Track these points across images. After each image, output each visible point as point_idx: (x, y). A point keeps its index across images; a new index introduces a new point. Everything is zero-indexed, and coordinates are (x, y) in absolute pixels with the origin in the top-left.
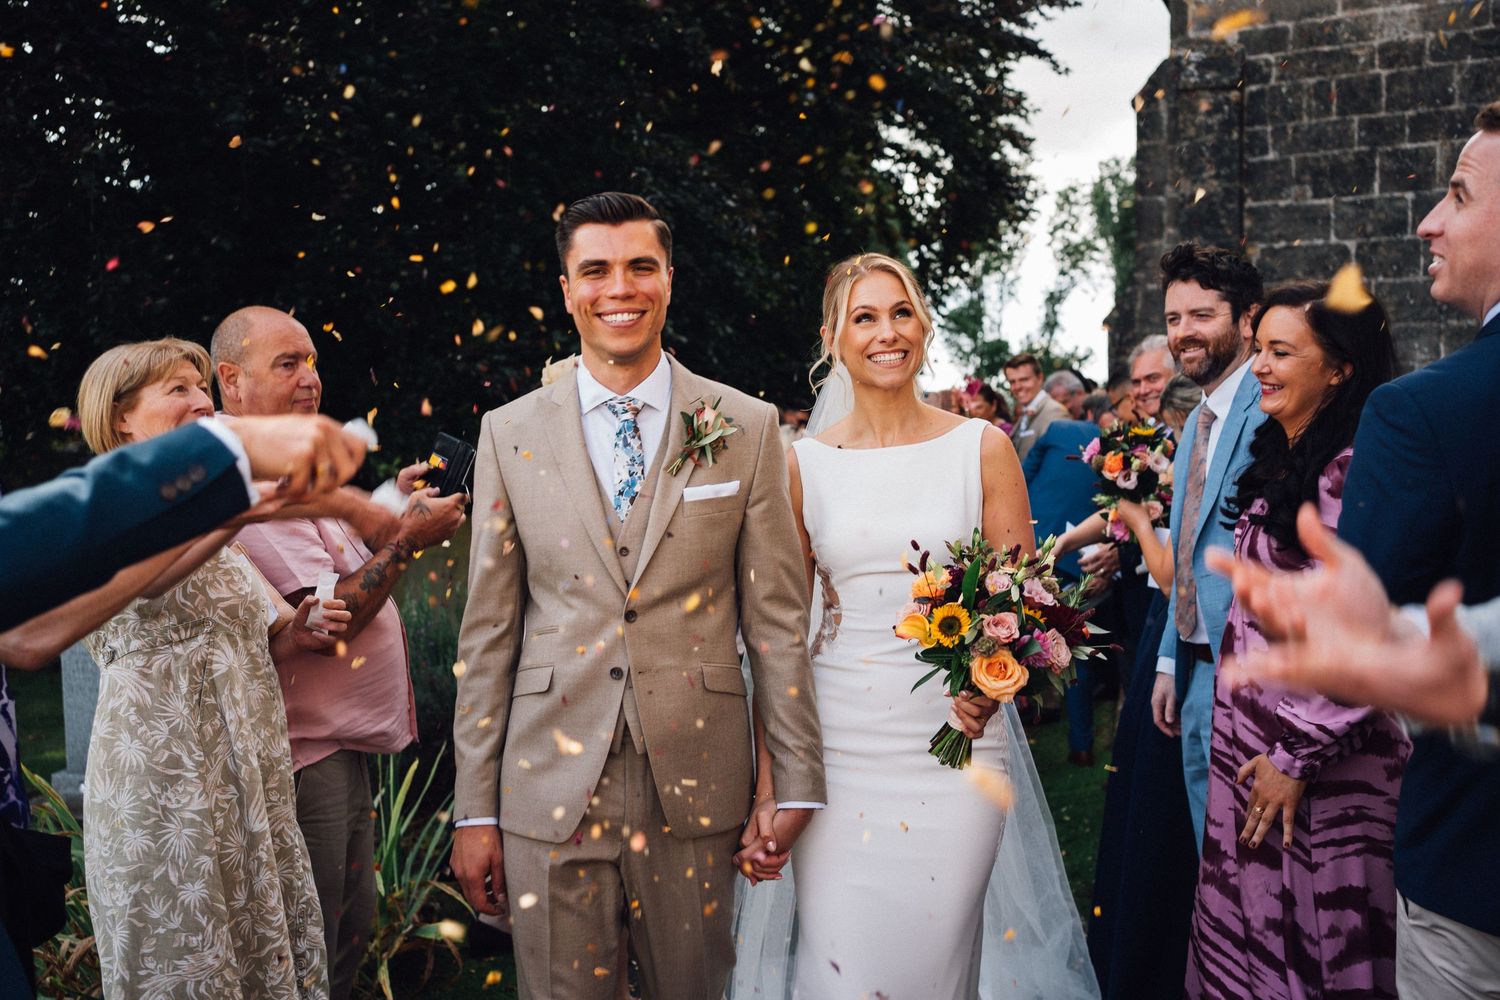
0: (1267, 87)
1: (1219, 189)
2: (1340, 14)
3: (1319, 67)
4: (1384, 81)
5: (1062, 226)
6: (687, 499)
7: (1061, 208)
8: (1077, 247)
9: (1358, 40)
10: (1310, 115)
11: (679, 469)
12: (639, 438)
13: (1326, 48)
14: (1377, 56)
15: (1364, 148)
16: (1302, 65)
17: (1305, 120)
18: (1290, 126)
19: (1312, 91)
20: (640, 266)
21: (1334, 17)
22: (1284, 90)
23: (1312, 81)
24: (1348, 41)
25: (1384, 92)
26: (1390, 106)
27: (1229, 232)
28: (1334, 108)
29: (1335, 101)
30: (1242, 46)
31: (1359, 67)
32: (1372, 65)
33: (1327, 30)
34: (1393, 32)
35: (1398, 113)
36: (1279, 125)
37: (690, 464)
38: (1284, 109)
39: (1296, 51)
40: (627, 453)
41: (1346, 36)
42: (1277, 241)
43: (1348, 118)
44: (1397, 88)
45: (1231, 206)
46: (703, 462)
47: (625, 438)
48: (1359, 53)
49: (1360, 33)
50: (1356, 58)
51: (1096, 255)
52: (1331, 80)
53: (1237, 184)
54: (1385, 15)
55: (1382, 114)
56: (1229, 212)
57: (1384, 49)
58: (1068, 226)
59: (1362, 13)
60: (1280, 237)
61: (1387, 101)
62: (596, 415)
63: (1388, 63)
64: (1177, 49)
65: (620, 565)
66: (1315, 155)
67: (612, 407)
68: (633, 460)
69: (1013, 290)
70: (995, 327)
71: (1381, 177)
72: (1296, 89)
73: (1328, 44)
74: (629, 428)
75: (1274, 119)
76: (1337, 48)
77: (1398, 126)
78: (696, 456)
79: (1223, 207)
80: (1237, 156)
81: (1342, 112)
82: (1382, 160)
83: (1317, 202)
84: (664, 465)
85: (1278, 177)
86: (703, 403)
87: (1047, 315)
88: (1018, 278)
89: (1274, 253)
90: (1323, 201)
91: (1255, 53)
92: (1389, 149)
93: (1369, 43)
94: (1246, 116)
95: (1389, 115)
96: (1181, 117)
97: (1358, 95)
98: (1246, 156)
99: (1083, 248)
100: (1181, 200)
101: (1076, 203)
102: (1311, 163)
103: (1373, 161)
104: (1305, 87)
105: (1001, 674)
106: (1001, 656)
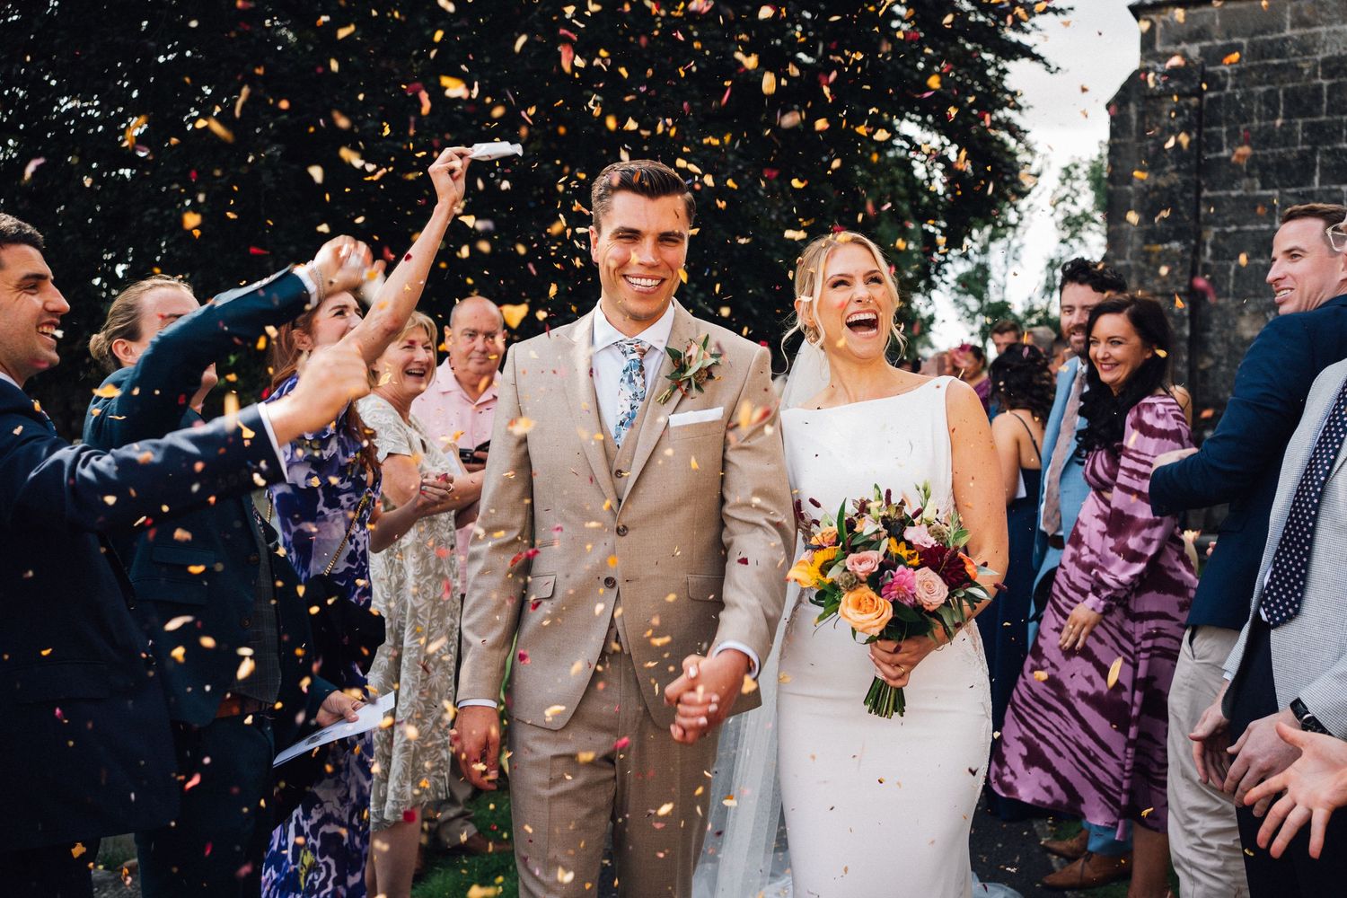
0: (1223, 94)
1: (1179, 182)
2: (1288, 32)
3: (1268, 77)
4: (1325, 90)
5: (1064, 199)
6: (672, 424)
7: (1063, 182)
8: (1076, 218)
9: (1304, 54)
10: (1260, 118)
11: (668, 398)
12: (644, 377)
13: (1276, 62)
14: (1320, 69)
15: (1306, 147)
16: (1254, 75)
17: (1256, 122)
18: (1243, 127)
19: (1262, 98)
20: (666, 238)
21: (1283, 35)
22: (1238, 97)
23: (1262, 89)
24: (1295, 55)
25: (1325, 99)
26: (1330, 111)
27: (1187, 217)
28: (1281, 113)
29: (1282, 106)
30: (1202, 59)
31: (1303, 78)
32: (1316, 76)
33: (1278, 45)
34: (1334, 48)
35: (1337, 117)
36: (1233, 127)
37: (678, 394)
38: (1237, 113)
39: (1249, 64)
40: (631, 389)
41: (1293, 51)
42: (1229, 226)
43: (1293, 121)
44: (1336, 96)
45: (1189, 196)
46: (690, 392)
47: (631, 375)
48: (1304, 65)
49: (1305, 48)
50: (1302, 69)
51: (1094, 226)
52: (1279, 88)
53: (1195, 177)
54: (1328, 33)
55: (1323, 118)
56: (1187, 201)
57: (1325, 62)
58: (1069, 199)
59: (1308, 31)
60: (1232, 222)
61: (1328, 107)
62: (606, 354)
63: (1329, 74)
64: (1146, 61)
65: (615, 485)
66: (1263, 152)
67: (621, 348)
68: (635, 395)
69: (1016, 256)
70: (1001, 290)
71: (1321, 172)
72: (1248, 96)
73: (1278, 57)
74: (635, 367)
75: (1228, 121)
76: (1285, 61)
77: (1337, 128)
78: (684, 387)
79: (1182, 197)
80: (1195, 153)
81: (1287, 116)
82: (1322, 157)
83: (1264, 193)
84: (654, 395)
85: (1231, 171)
87: (1047, 279)
88: (1022, 245)
89: (1225, 235)
90: (1270, 192)
91: (1213, 65)
92: (1328, 148)
93: (1313, 57)
94: (1204, 118)
95: (1329, 119)
96: (1147, 120)
97: (1302, 102)
98: (1203, 152)
99: (1082, 220)
100: (1146, 190)
101: (1078, 179)
102: (1259, 158)
103: (1315, 158)
104: (1256, 94)
105: (868, 609)
106: (866, 592)
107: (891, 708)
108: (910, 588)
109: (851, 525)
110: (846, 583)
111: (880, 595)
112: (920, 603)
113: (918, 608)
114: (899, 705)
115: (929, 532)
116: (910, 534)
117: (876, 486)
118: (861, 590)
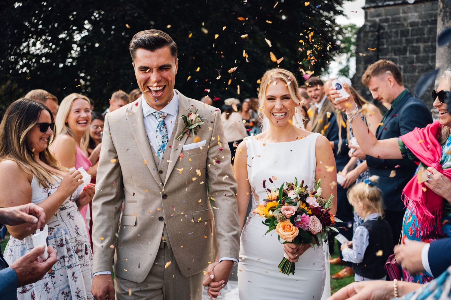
0: (385, 31)
3: (396, 27)
4: (410, 30)
6: (184, 150)
10: (394, 37)
11: (182, 138)
12: (166, 128)
14: (409, 25)
15: (405, 45)
16: (393, 26)
17: (393, 39)
20: (162, 68)
21: (400, 16)
22: (388, 32)
23: (394, 30)
25: (410, 33)
28: (399, 36)
29: (399, 34)
31: (405, 27)
32: (408, 27)
33: (398, 18)
35: (413, 37)
36: (387, 40)
37: (186, 136)
38: (388, 36)
39: (391, 23)
40: (161, 134)
41: (402, 20)
43: (402, 38)
44: (413, 32)
46: (191, 135)
47: (160, 128)
48: (405, 24)
52: (399, 30)
53: (377, 53)
54: (411, 15)
57: (410, 23)
59: (406, 15)
62: (149, 117)
65: (160, 177)
66: (395, 46)
67: (155, 116)
68: (164, 137)
71: (409, 51)
72: (391, 32)
74: (162, 124)
75: (386, 38)
76: (400, 22)
77: (413, 40)
78: (188, 133)
82: (409, 48)
84: (175, 137)
85: (387, 51)
86: (191, 111)
91: (382, 23)
92: (411, 45)
93: (407, 22)
94: (379, 38)
95: (411, 38)
97: (404, 33)
98: (379, 46)
102: (394, 48)
103: (407, 48)
105: (288, 230)
106: (288, 223)
107: (289, 271)
108: (307, 224)
109: (285, 194)
110: (281, 218)
111: (294, 225)
112: (310, 230)
113: (309, 232)
114: (292, 270)
115: (316, 201)
116: (308, 200)
117: (296, 178)
118: (286, 221)
